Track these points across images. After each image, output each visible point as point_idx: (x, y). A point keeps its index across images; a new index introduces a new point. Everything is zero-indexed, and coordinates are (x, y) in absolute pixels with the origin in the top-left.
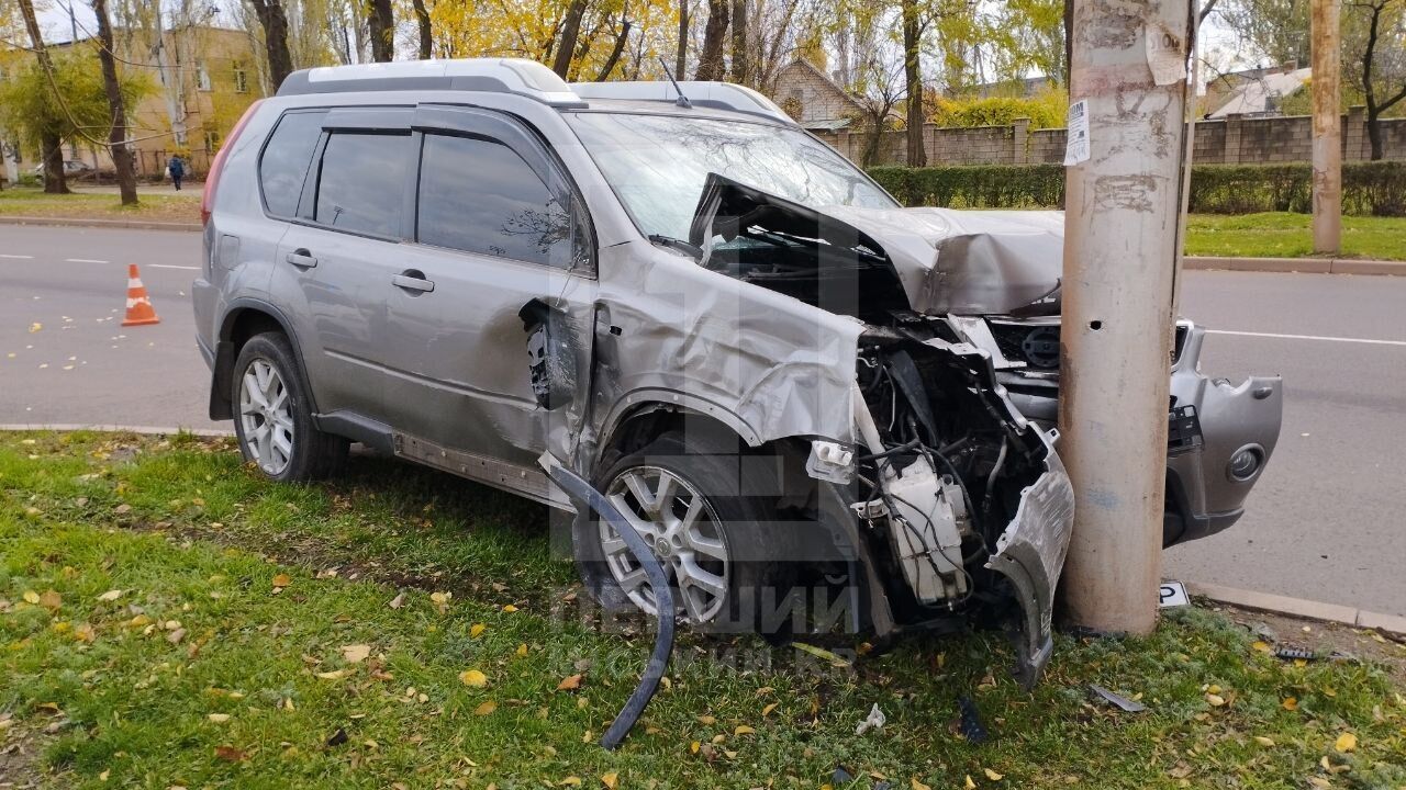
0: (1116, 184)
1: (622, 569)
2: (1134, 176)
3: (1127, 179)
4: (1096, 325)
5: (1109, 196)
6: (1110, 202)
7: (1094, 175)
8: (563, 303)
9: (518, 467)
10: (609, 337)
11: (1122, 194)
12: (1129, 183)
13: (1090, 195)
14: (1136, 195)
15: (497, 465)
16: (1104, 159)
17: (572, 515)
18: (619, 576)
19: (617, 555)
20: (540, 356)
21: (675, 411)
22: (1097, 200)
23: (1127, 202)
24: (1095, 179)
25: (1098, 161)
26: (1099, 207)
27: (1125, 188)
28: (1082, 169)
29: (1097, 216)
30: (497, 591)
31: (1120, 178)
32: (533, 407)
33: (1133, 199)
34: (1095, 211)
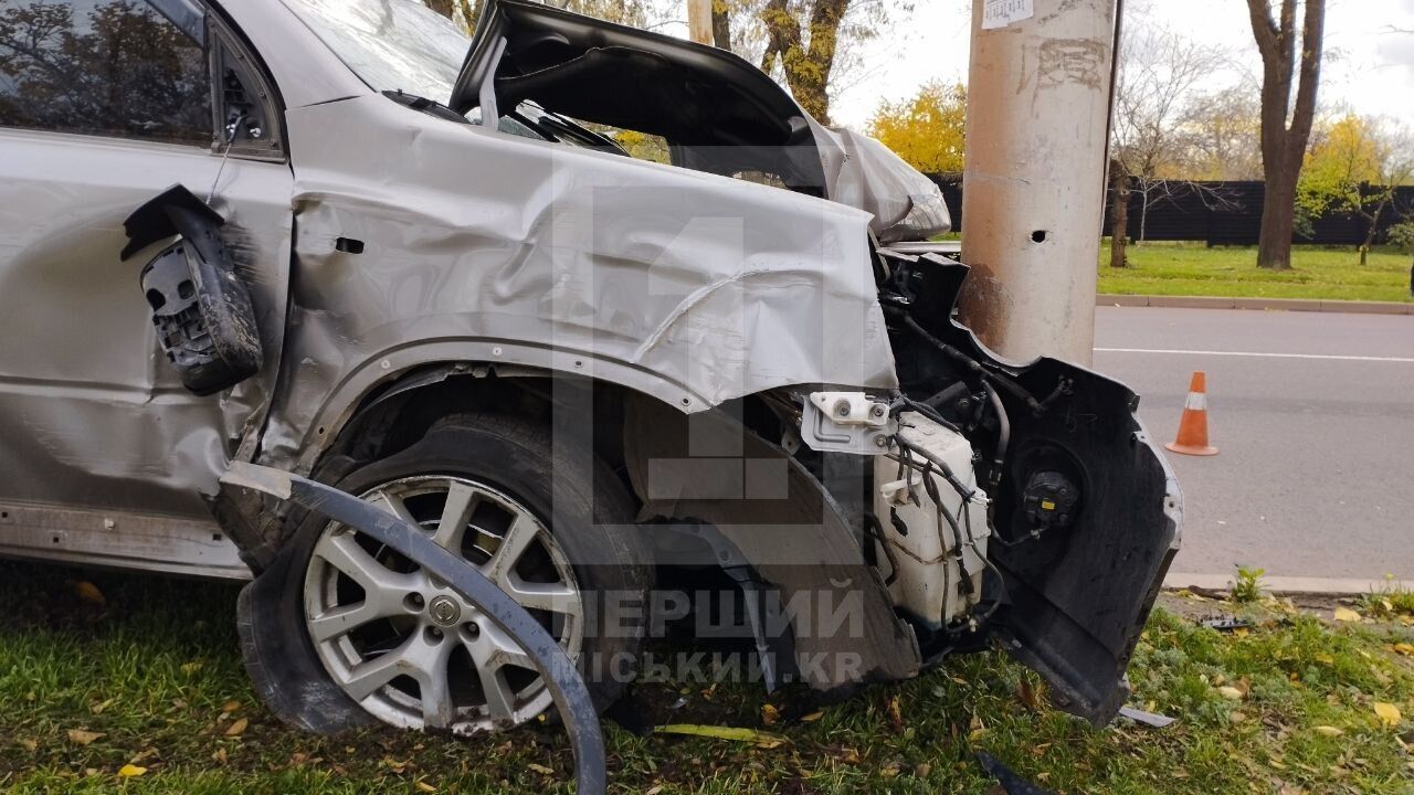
0: (1068, 50)
1: (345, 661)
2: (1087, 40)
3: (1081, 44)
4: (1039, 236)
5: (1059, 66)
6: (1060, 74)
7: (1038, 37)
8: (219, 201)
9: (95, 513)
10: (330, 261)
11: (1074, 64)
12: (1082, 50)
13: (1033, 64)
14: (1088, 66)
15: (40, 516)
16: (1052, 16)
17: (236, 586)
18: (343, 676)
19: (334, 641)
20: (183, 296)
21: (491, 374)
22: (1042, 71)
23: (1079, 74)
24: (1040, 42)
25: (1045, 19)
26: (1045, 80)
27: (1076, 56)
28: (1019, 31)
29: (1042, 93)
30: (81, 745)
31: (1072, 43)
32: (142, 398)
33: (1085, 71)
34: (1040, 86)
